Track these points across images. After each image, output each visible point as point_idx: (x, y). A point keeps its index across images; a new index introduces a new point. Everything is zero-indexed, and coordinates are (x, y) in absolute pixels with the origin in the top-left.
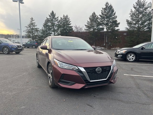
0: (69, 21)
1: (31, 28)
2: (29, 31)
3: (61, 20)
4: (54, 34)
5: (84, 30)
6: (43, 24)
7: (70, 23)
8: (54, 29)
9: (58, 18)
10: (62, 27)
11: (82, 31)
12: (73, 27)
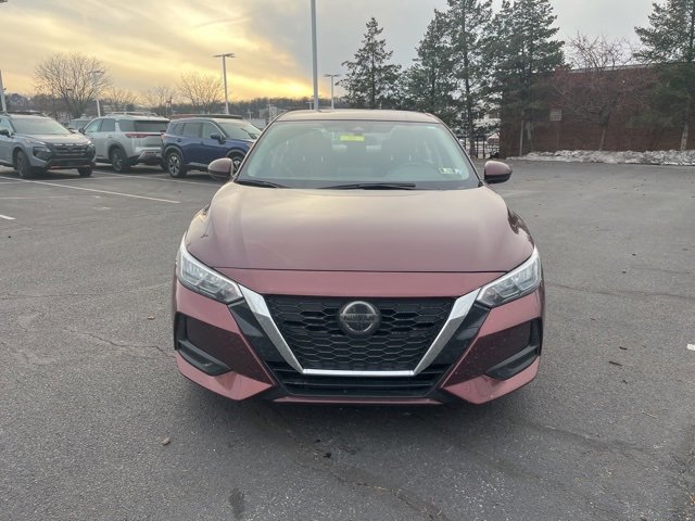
0: (546, 18)
1: (365, 67)
2: (358, 81)
3: (503, 17)
4: (468, 87)
5: (629, 56)
6: (419, 46)
7: (550, 27)
8: (467, 62)
9: (488, 5)
10: (507, 52)
11: (618, 64)
12: (563, 48)
